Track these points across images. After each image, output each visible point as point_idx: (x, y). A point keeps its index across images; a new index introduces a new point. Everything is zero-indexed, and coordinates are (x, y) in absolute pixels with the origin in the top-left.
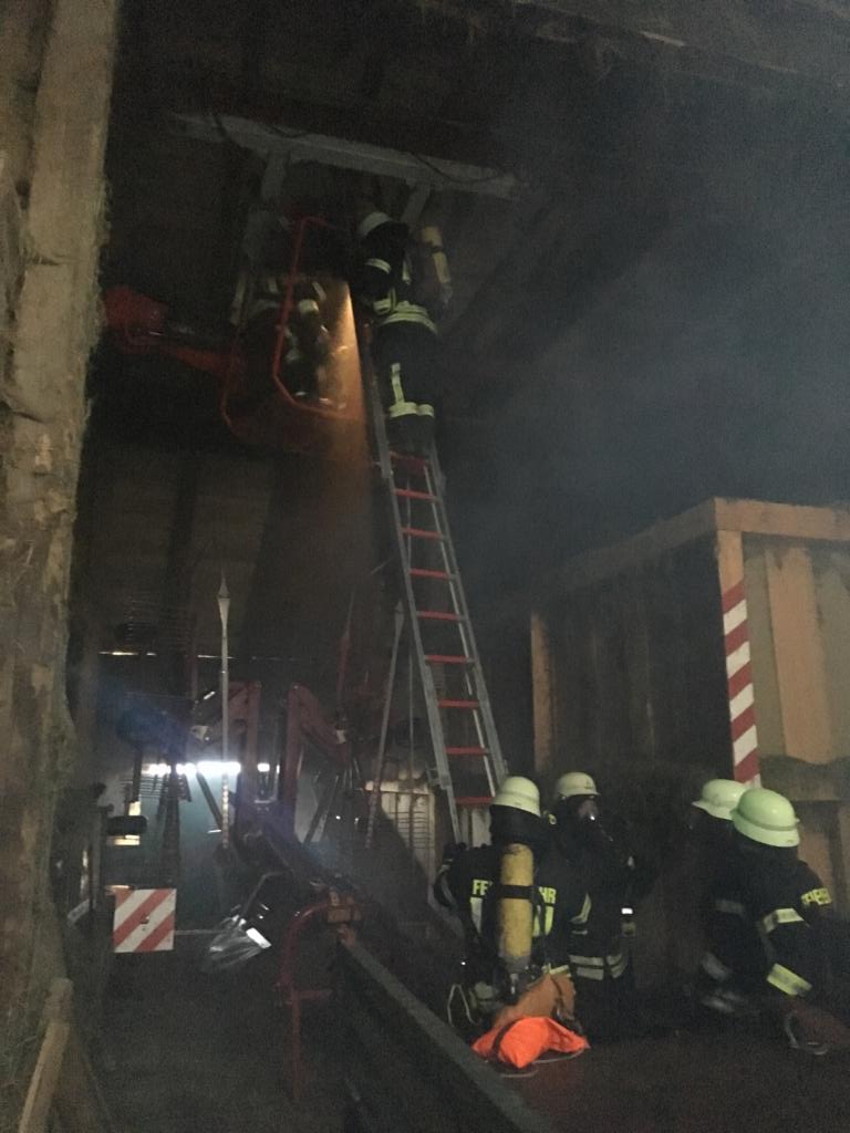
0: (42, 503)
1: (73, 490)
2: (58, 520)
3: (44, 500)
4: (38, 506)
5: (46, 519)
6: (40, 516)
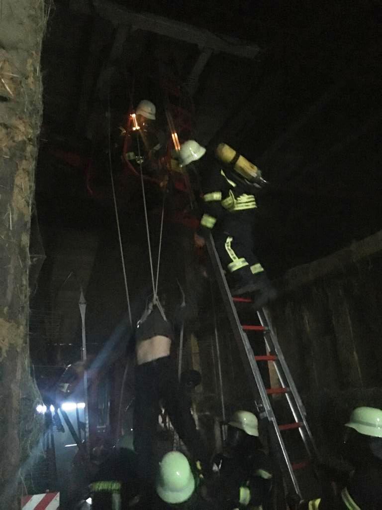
0: (4, 131)
5: (10, 148)
6: (3, 144)
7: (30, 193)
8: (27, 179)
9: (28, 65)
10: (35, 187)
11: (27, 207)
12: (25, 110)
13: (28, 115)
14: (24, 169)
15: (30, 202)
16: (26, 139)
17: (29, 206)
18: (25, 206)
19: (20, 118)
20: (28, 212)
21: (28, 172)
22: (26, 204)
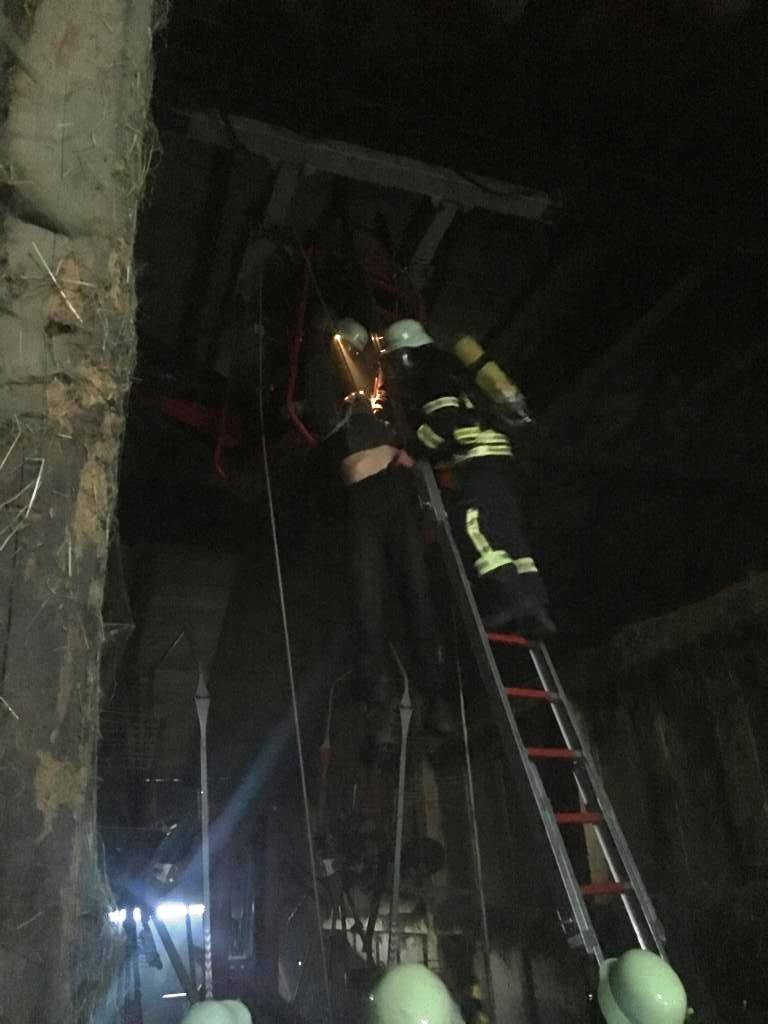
0: (63, 387)
1: (127, 365)
2: (99, 423)
3: (66, 379)
4: (57, 391)
5: (72, 420)
6: (61, 412)
7: (109, 503)
8: (103, 477)
9: (111, 264)
10: (117, 491)
11: (101, 529)
12: (104, 348)
13: (108, 356)
14: (97, 459)
15: (108, 520)
16: (103, 402)
17: (105, 529)
18: (97, 529)
19: (93, 364)
20: (102, 541)
21: (105, 463)
22: (100, 524)
